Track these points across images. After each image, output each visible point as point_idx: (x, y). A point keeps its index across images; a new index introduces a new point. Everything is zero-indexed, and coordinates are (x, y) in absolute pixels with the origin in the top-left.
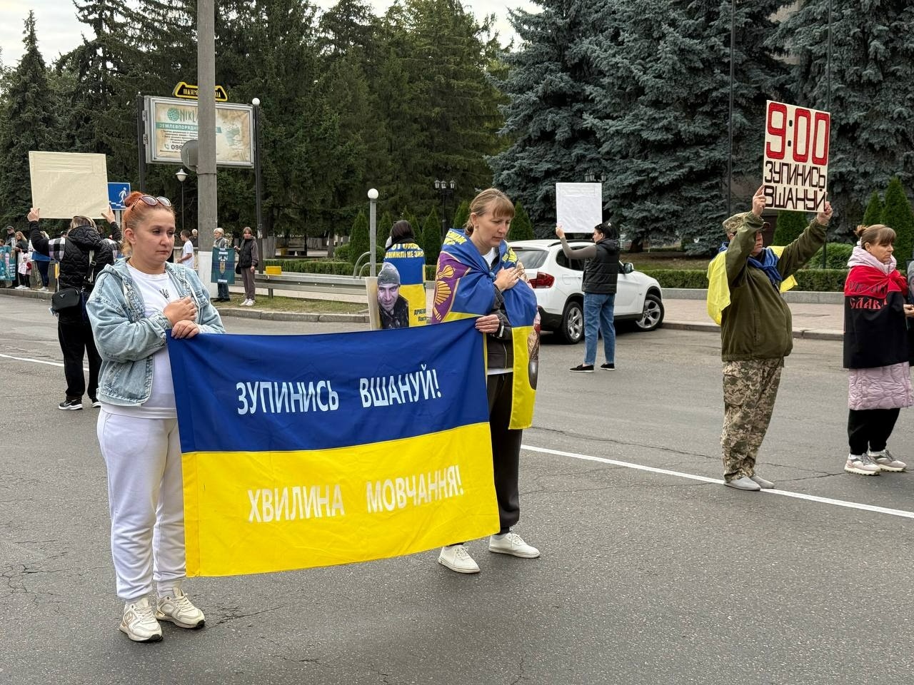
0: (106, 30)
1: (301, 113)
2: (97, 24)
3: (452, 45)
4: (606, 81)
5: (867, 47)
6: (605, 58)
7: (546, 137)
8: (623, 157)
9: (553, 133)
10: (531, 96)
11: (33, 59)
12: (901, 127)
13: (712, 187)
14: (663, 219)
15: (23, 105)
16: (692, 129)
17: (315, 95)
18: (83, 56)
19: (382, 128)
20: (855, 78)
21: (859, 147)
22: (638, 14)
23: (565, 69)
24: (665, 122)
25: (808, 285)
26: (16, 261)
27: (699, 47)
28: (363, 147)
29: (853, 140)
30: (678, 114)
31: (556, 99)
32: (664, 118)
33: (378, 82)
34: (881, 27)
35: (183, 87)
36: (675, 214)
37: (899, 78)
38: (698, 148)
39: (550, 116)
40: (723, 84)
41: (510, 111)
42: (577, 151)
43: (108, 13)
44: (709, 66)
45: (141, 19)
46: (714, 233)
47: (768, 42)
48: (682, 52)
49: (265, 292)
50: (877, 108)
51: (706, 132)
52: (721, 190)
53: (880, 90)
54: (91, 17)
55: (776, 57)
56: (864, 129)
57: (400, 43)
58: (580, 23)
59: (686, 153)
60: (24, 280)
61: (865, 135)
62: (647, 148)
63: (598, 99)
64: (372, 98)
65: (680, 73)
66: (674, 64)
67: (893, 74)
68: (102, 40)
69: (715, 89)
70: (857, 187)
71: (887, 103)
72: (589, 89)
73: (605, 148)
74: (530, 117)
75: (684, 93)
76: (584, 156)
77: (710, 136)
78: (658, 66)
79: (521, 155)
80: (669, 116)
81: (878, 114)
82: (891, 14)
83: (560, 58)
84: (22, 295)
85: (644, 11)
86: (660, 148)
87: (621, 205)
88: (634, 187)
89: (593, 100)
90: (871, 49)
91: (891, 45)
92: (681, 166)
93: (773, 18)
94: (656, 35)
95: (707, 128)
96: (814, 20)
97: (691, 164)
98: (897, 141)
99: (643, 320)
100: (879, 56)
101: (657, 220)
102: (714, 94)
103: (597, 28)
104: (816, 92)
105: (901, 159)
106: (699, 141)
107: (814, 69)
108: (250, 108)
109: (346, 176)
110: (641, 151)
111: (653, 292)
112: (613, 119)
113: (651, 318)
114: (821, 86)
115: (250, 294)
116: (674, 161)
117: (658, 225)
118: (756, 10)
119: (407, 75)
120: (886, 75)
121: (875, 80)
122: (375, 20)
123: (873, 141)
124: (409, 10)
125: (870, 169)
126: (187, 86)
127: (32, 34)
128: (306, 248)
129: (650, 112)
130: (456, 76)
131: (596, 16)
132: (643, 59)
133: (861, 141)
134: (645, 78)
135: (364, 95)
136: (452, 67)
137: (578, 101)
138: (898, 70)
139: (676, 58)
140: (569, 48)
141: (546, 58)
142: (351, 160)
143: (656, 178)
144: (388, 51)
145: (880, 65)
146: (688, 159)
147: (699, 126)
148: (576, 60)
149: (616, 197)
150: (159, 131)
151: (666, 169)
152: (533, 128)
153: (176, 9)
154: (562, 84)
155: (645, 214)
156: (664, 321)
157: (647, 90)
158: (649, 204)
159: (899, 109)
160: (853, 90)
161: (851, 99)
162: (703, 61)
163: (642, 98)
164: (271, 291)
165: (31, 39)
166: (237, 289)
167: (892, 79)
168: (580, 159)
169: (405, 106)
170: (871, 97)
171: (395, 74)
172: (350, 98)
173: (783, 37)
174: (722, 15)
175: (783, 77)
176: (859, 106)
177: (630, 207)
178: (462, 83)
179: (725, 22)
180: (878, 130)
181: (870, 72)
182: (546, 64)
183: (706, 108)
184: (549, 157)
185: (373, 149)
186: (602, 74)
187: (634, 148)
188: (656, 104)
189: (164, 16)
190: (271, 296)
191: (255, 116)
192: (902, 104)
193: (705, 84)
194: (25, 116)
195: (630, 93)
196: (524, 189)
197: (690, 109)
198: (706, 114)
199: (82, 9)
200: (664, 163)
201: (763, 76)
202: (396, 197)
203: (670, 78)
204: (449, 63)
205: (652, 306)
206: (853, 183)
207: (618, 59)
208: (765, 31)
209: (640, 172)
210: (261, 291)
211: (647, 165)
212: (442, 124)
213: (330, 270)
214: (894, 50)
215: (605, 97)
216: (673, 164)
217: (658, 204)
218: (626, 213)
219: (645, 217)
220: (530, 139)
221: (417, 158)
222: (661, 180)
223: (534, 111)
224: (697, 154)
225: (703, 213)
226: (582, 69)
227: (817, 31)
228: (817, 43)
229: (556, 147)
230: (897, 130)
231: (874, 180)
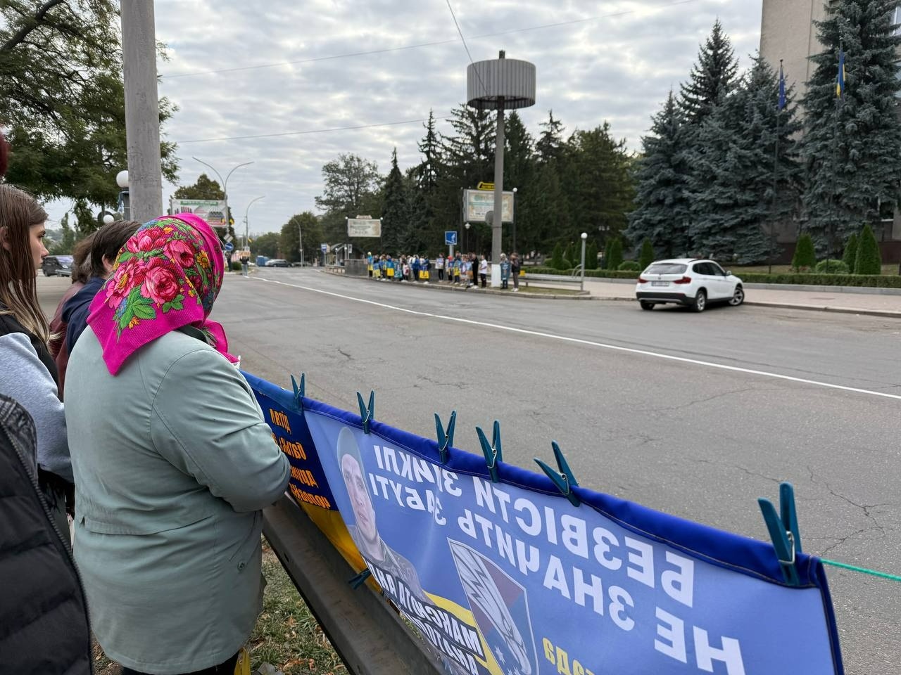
0: (432, 155)
1: (525, 194)
2: (427, 153)
3: (602, 156)
4: (695, 173)
5: (848, 153)
6: (695, 161)
7: (660, 202)
8: (703, 213)
9: (663, 200)
10: (652, 181)
11: (395, 171)
12: (867, 196)
13: (754, 228)
14: (726, 245)
15: (391, 193)
16: (744, 198)
17: (533, 184)
18: (421, 169)
19: (565, 199)
20: (841, 170)
21: (841, 207)
22: (714, 138)
23: (671, 167)
24: (729, 194)
25: (819, 282)
26: (402, 268)
27: (749, 155)
28: (556, 210)
29: (838, 203)
30: (736, 190)
31: (666, 183)
32: (729, 192)
33: (564, 176)
34: (857, 142)
35: (482, 185)
36: (733, 243)
37: (867, 170)
38: (747, 207)
39: (662, 192)
40: (762, 174)
41: (640, 189)
42: (677, 209)
43: (433, 147)
44: (754, 164)
45: (450, 150)
46: (754, 253)
47: (789, 151)
48: (740, 157)
49: (524, 284)
50: (853, 186)
51: (752, 199)
52: (759, 230)
53: (854, 176)
54: (425, 150)
55: (791, 159)
56: (845, 197)
57: (574, 155)
58: (679, 143)
59: (740, 211)
60: (404, 277)
61: (845, 201)
62: (717, 208)
63: (691, 182)
64: (561, 184)
65: (738, 168)
66: (735, 163)
67: (863, 167)
68: (430, 161)
69: (758, 176)
70: (839, 229)
71: (858, 183)
72: (685, 177)
73: (693, 208)
74: (650, 193)
75: (740, 179)
76: (680, 212)
77: (753, 201)
78: (727, 164)
79: (645, 212)
80: (731, 191)
81: (853, 189)
82: (863, 134)
83: (668, 161)
84: (405, 284)
85: (718, 136)
86: (725, 208)
87: (702, 238)
88: (710, 228)
89: (687, 183)
90: (851, 154)
91: (862, 152)
92: (736, 218)
93: (790, 137)
94: (724, 148)
95: (751, 197)
96: (817, 139)
97: (743, 216)
98: (864, 203)
99: (733, 300)
100: (855, 158)
101: (722, 246)
102: (757, 179)
103: (689, 145)
104: (817, 177)
105: (866, 213)
106: (748, 204)
107: (816, 165)
108: (512, 193)
109: (547, 224)
110: (714, 210)
111: (739, 286)
112: (700, 192)
113: (737, 299)
114: (820, 175)
115: (516, 285)
116: (733, 214)
117: (723, 248)
118: (781, 134)
119: (579, 172)
120: (859, 168)
121: (852, 170)
122: (561, 144)
123: (850, 204)
124: (578, 138)
125: (847, 219)
126: (484, 184)
127: (395, 158)
128: (523, 260)
129: (721, 189)
130: (604, 171)
131: (688, 139)
132: (717, 161)
133: (842, 204)
134: (719, 171)
135: (557, 183)
136: (603, 167)
137: (678, 183)
138: (865, 165)
139: (736, 160)
140: (673, 156)
141: (661, 161)
142: (550, 216)
143: (722, 224)
144: (569, 160)
145: (855, 162)
146: (741, 214)
147: (748, 196)
148: (677, 162)
149: (698, 233)
150: (470, 206)
151: (728, 219)
152: (652, 198)
153: (467, 144)
154: (670, 175)
155: (716, 243)
156: (745, 300)
157: (719, 177)
158: (718, 237)
159: (866, 186)
160: (839, 176)
161: (838, 181)
162: (751, 162)
163: (716, 181)
164: (527, 284)
165: (395, 161)
166: (511, 283)
167: (862, 169)
168: (678, 213)
169: (577, 188)
170: (849, 180)
171: (573, 172)
172: (550, 185)
173: (798, 148)
174: (762, 137)
175: (796, 170)
176: (842, 185)
177: (707, 239)
178: (608, 175)
179: (765, 141)
180: (853, 198)
181: (849, 166)
182: (661, 164)
183: (752, 187)
184: (661, 213)
185: (560, 210)
186: (692, 169)
187: (710, 208)
188: (723, 185)
189: (461, 148)
190: (527, 286)
191: (515, 198)
192: (867, 183)
193: (752, 174)
194: (392, 198)
195: (709, 179)
196: (646, 230)
197: (743, 187)
198: (751, 189)
199: (421, 146)
200: (727, 216)
201: (785, 169)
202: (572, 235)
203: (732, 171)
204: (601, 164)
205: (738, 293)
206: (837, 227)
207: (703, 161)
208: (786, 145)
209: (713, 221)
210: (522, 284)
211: (718, 217)
212: (596, 196)
213: (546, 272)
214: (864, 154)
215: (695, 181)
216: (733, 216)
217: (723, 237)
218: (705, 242)
219: (716, 244)
220: (650, 203)
221: (583, 214)
222: (726, 225)
223: (653, 189)
224: (746, 211)
225: (748, 242)
226: (681, 167)
227: (819, 145)
228: (818, 151)
229: (665, 208)
230: (864, 197)
231: (850, 225)
